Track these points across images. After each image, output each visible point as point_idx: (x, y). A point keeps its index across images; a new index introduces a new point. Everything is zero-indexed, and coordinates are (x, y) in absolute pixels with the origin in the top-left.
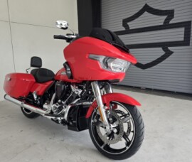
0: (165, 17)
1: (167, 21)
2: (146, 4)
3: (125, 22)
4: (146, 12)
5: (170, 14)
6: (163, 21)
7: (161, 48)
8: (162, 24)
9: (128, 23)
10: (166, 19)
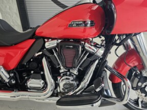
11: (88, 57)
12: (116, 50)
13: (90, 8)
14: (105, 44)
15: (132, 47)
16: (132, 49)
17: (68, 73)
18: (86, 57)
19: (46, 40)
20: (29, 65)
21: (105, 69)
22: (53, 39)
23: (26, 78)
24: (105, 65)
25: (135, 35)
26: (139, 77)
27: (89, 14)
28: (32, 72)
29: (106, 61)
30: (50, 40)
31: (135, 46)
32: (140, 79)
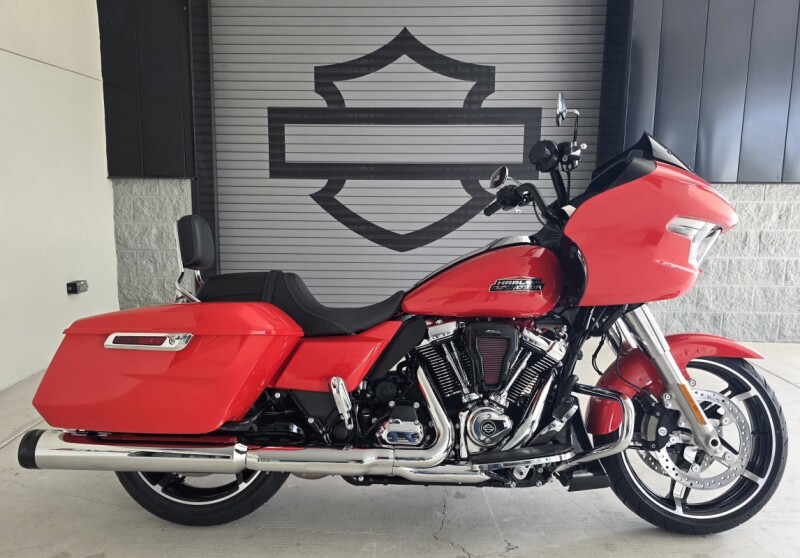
0: (470, 85)
1: (474, 97)
2: (405, 30)
3: (326, 78)
4: (404, 58)
5: (483, 78)
6: (464, 95)
7: (458, 183)
8: (460, 105)
9: (339, 85)
10: (471, 93)
11: (530, 363)
12: (595, 356)
13: (529, 253)
14: (567, 332)
15: (634, 345)
16: (635, 350)
17: (486, 402)
18: (524, 365)
19: (428, 323)
20: (374, 389)
21: (573, 394)
22: (447, 319)
23: (374, 420)
24: (573, 384)
25: (632, 308)
26: (658, 414)
27: (528, 268)
28: (392, 404)
29: (572, 376)
30: (439, 322)
31: (640, 342)
32: (660, 418)
